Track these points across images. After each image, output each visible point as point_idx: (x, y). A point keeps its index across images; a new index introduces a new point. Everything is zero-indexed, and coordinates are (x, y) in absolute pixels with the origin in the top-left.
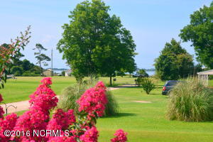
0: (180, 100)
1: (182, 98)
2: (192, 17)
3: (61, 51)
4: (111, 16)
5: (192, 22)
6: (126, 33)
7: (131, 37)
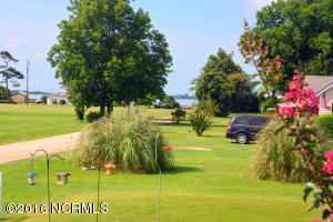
0: (276, 148)
1: (280, 146)
2: (260, 15)
3: (54, 64)
4: (135, 10)
5: (258, 23)
6: (159, 38)
7: (166, 45)
